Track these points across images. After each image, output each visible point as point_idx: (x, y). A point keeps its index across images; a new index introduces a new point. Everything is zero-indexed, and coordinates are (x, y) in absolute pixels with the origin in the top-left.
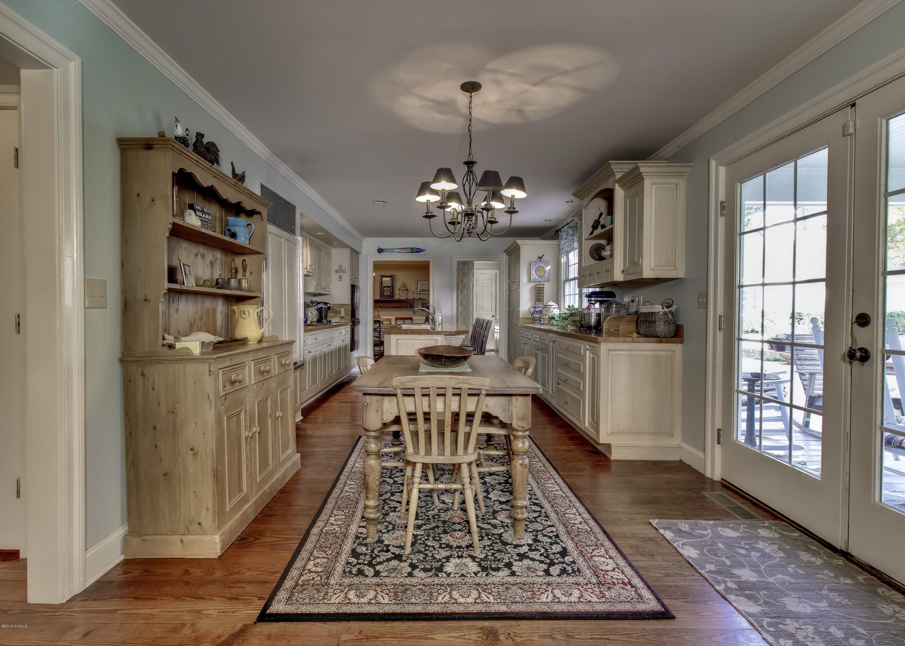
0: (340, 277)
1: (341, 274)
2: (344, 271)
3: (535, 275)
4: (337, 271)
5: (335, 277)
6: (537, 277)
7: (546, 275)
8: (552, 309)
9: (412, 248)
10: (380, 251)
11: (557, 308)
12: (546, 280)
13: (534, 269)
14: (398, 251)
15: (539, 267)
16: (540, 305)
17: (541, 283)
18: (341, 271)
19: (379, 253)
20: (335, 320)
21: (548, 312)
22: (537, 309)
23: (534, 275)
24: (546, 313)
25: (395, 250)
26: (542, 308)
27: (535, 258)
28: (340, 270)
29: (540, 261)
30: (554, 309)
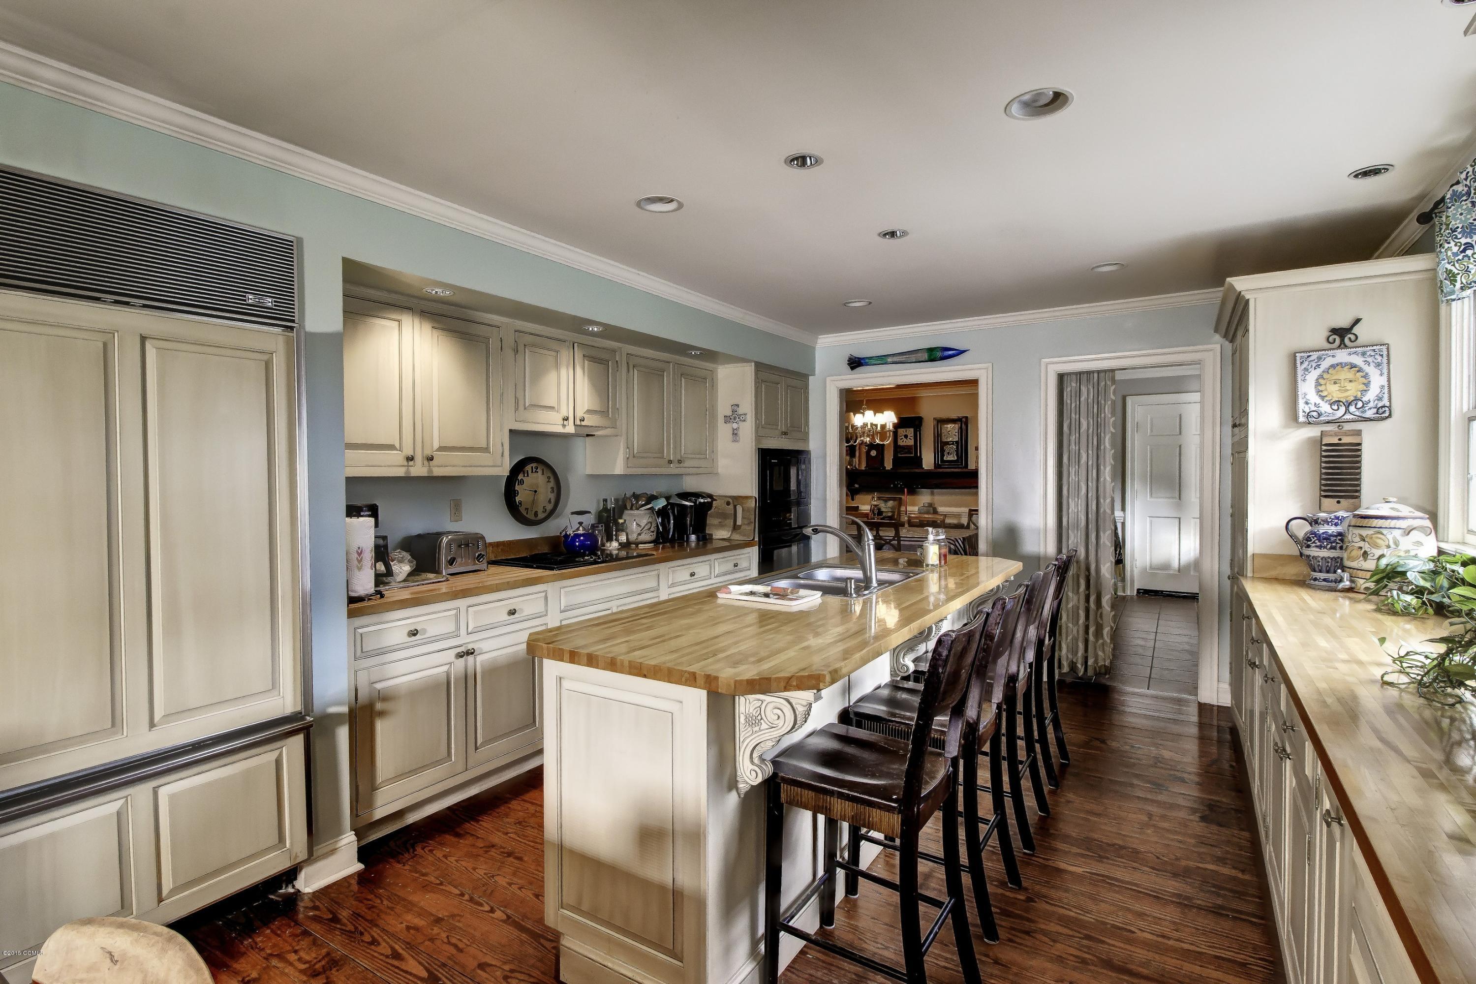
0: (735, 433)
1: (735, 426)
2: (741, 418)
3: (1318, 400)
4: (728, 419)
5: (724, 431)
6: (1325, 408)
7: (1371, 395)
8: (1397, 533)
9: (931, 350)
10: (855, 363)
11: (1421, 529)
12: (1370, 414)
13: (1314, 375)
14: (896, 359)
15: (1333, 366)
16: (1341, 514)
17: (1347, 427)
18: (735, 419)
19: (852, 368)
20: (720, 534)
21: (1377, 546)
22: (1322, 529)
23: (1314, 398)
24: (1366, 547)
25: (890, 360)
26: (1346, 523)
27: (1317, 336)
28: (734, 416)
29: (1342, 345)
30: (1408, 532)
